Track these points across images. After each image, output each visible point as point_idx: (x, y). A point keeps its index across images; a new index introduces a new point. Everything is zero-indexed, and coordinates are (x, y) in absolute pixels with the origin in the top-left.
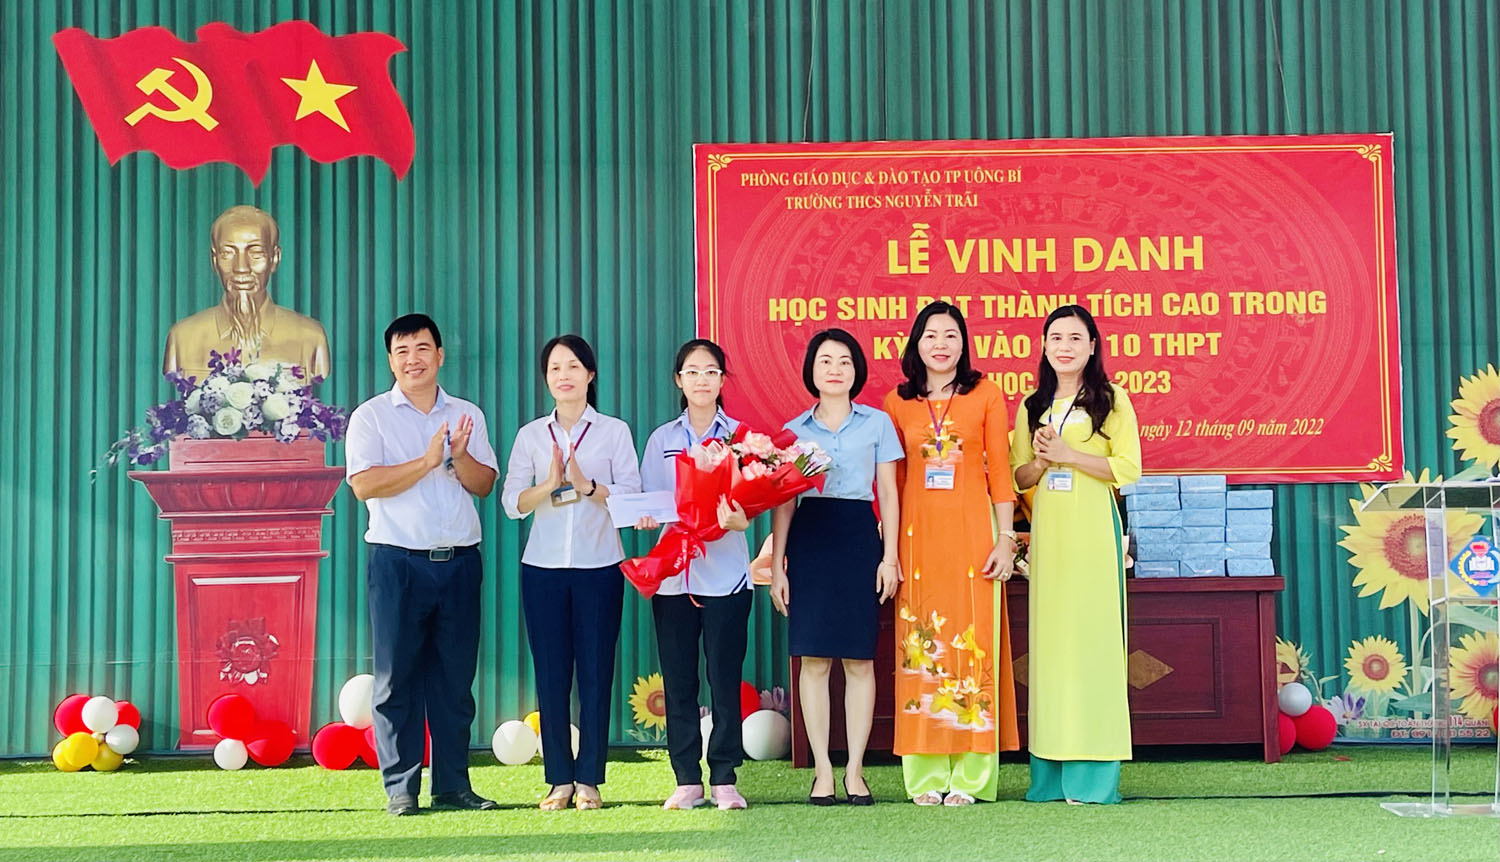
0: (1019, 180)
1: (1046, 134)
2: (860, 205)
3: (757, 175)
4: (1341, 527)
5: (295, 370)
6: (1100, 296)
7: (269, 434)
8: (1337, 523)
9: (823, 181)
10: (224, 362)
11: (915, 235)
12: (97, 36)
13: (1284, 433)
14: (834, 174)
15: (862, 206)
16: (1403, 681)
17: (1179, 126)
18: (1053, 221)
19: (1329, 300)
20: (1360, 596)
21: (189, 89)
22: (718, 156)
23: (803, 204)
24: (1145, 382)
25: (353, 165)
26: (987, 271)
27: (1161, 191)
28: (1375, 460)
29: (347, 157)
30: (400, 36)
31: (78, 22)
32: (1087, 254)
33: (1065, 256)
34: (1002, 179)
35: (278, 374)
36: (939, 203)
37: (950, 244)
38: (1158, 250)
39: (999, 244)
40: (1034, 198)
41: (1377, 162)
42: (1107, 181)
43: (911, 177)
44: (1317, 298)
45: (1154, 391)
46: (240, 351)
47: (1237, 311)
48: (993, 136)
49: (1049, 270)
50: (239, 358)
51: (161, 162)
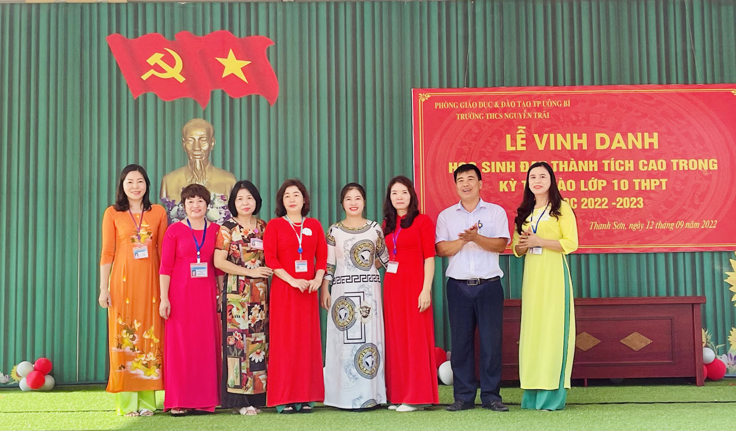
0: (569, 105)
1: (582, 83)
3: (442, 103)
4: (726, 273)
5: (222, 197)
6: (609, 161)
8: (724, 271)
11: (519, 132)
13: (698, 227)
14: (480, 103)
15: (494, 118)
17: (645, 80)
18: (585, 125)
19: (718, 163)
20: (735, 306)
21: (172, 63)
22: (424, 94)
23: (465, 117)
24: (631, 203)
25: (249, 99)
26: (554, 149)
27: (637, 111)
29: (246, 95)
30: (272, 37)
31: (118, 31)
32: (602, 141)
33: (591, 141)
34: (561, 105)
36: (531, 117)
37: (536, 136)
38: (637, 139)
39: (559, 136)
40: (576, 114)
42: (611, 106)
43: (517, 104)
44: (713, 162)
45: (635, 207)
47: (675, 168)
48: (556, 84)
49: (584, 149)
51: (158, 98)
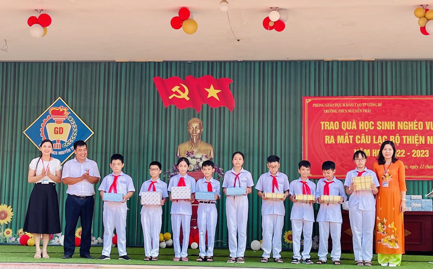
12: (163, 78)
21: (183, 91)
29: (219, 107)
30: (232, 79)
31: (159, 75)
35: (202, 157)
46: (193, 152)
50: (193, 153)
51: (177, 107)
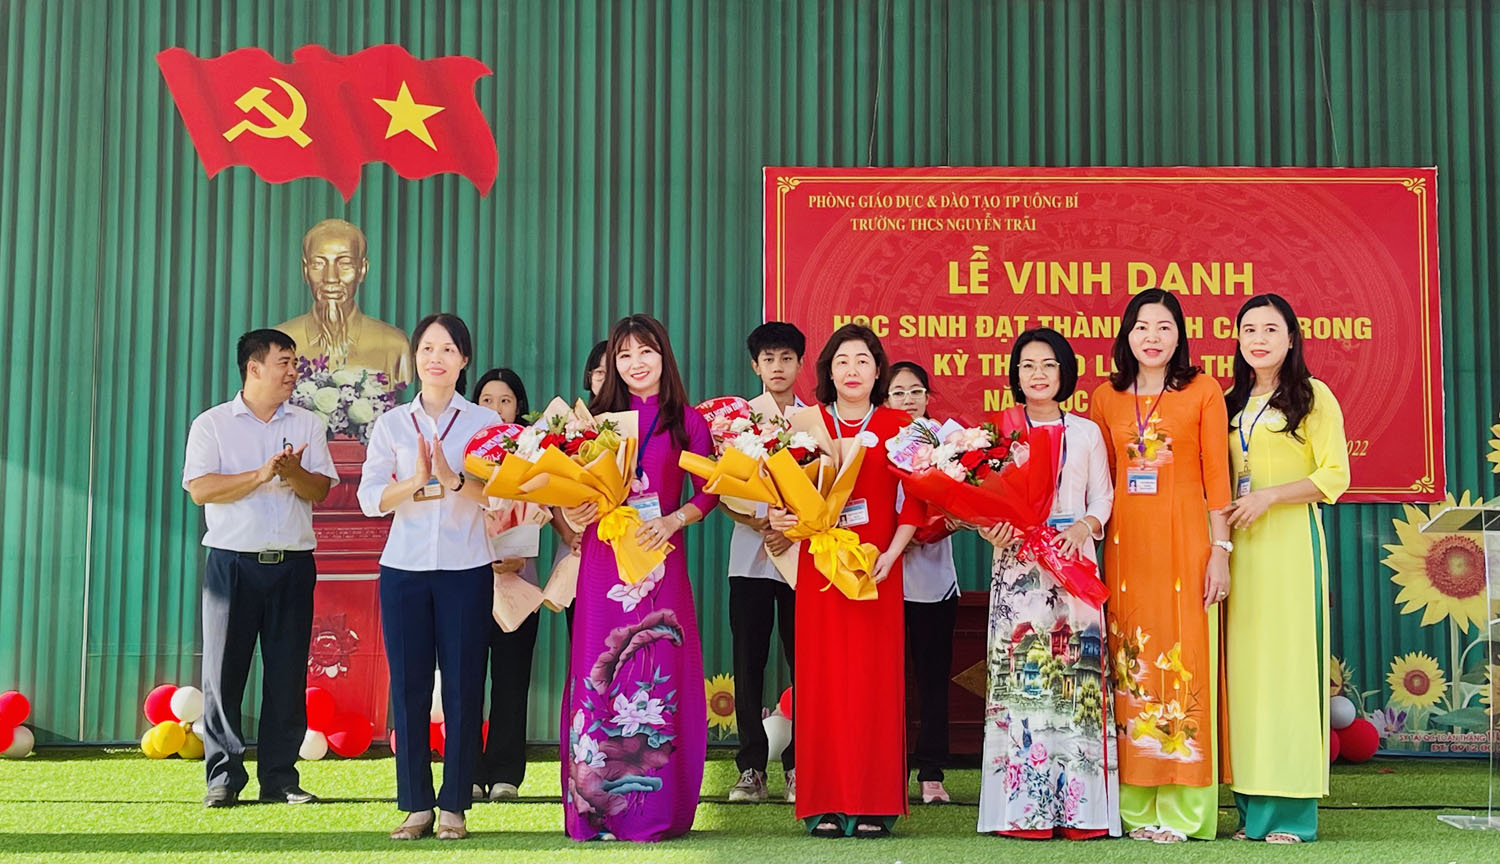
0: (1076, 206)
1: (1102, 162)
2: (922, 227)
3: (824, 197)
4: (1384, 546)
5: (379, 377)
7: (354, 437)
8: (1380, 542)
9: (888, 204)
10: (313, 367)
11: (974, 257)
12: (198, 55)
14: (898, 197)
15: (925, 228)
16: (1443, 696)
17: (1230, 157)
18: (1107, 246)
19: (1373, 327)
20: (1402, 612)
21: (286, 109)
22: (787, 178)
23: (867, 225)
25: (439, 181)
26: (1044, 292)
27: (1212, 219)
28: (1418, 481)
29: (432, 175)
30: (486, 60)
31: (181, 42)
32: (1141, 277)
33: (1119, 278)
34: (1059, 204)
35: (363, 380)
36: (999, 227)
37: (1009, 266)
38: (1210, 275)
39: (1055, 267)
40: (1090, 222)
41: (1422, 194)
42: (1161, 208)
43: (972, 202)
44: (1363, 324)
46: (327, 358)
48: (1050, 163)
49: (1104, 292)
50: (326, 364)
51: (257, 175)
